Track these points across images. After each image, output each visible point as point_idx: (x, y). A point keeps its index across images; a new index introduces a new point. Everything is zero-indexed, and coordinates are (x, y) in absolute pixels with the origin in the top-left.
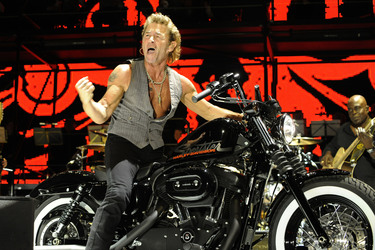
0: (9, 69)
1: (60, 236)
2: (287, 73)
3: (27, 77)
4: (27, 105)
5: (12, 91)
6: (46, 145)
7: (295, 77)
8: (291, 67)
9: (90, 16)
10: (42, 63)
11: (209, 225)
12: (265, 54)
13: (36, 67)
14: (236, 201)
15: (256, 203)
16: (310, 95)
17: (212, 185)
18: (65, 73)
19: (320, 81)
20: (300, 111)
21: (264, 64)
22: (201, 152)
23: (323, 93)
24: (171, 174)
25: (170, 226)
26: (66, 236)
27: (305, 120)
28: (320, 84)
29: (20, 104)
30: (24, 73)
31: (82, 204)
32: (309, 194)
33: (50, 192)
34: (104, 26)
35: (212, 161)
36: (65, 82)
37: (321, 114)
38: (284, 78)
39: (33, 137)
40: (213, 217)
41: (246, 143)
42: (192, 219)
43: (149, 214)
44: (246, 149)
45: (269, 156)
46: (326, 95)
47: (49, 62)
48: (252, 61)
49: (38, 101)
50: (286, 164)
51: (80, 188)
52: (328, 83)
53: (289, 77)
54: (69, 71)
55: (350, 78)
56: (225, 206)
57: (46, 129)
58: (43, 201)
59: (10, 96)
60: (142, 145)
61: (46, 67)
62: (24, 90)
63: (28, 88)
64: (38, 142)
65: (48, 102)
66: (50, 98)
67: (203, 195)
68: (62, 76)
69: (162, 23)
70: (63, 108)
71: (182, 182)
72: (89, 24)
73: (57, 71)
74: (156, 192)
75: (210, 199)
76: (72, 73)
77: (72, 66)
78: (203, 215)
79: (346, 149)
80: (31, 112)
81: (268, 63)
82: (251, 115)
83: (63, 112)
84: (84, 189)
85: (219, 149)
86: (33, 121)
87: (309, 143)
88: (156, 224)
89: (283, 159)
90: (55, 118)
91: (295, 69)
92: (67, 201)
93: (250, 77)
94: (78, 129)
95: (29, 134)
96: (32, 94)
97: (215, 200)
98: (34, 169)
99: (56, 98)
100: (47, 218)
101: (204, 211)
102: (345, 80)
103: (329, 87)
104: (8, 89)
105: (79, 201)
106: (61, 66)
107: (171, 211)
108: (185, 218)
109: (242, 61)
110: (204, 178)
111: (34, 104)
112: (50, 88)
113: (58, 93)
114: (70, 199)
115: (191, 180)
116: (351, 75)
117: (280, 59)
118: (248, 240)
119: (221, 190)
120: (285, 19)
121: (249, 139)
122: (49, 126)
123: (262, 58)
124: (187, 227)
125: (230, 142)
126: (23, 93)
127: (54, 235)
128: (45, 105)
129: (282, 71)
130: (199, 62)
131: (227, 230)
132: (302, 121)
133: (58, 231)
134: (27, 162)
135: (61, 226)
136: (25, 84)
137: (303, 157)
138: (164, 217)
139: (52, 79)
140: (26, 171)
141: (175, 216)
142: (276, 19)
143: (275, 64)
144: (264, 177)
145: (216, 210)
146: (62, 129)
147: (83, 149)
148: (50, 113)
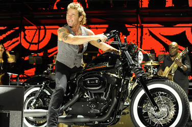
0: (17, 28)
1: (34, 105)
2: (148, 32)
3: (26, 32)
4: (25, 45)
5: (19, 38)
6: (34, 64)
7: (151, 34)
8: (150, 29)
9: (56, 4)
10: (33, 26)
11: (103, 101)
12: (138, 23)
13: (30, 27)
14: (115, 90)
15: (125, 90)
16: (158, 42)
17: (104, 82)
18: (44, 30)
19: (163, 36)
20: (153, 50)
21: (137, 27)
22: (99, 67)
23: (164, 41)
24: (85, 77)
25: (85, 101)
26: (37, 105)
27: (156, 54)
28: (163, 37)
29: (23, 45)
30: (24, 30)
31: (45, 90)
32: (150, 87)
33: (30, 85)
34: (62, 8)
35: (105, 71)
36: (44, 34)
37: (163, 51)
38: (146, 34)
39: (28, 60)
40: (105, 97)
41: (120, 63)
42: (95, 98)
43: (75, 95)
44: (120, 66)
45: (131, 69)
46: (166, 42)
47: (36, 25)
48: (132, 26)
49: (31, 43)
50: (139, 73)
51: (44, 83)
52: (167, 37)
53: (148, 34)
54: (45, 29)
55: (177, 35)
56: (110, 92)
57: (35, 56)
58: (27, 89)
59: (18, 41)
60: (72, 67)
61: (35, 27)
62: (25, 38)
63: (26, 37)
64: (31, 62)
65: (36, 44)
66: (37, 42)
67: (100, 87)
68: (42, 32)
69: (74, 8)
70: (43, 47)
71: (90, 81)
72: (55, 7)
73: (40, 29)
74: (79, 85)
75: (103, 89)
76: (47, 30)
77: (47, 27)
78: (100, 96)
79: (169, 67)
80: (27, 48)
81: (139, 27)
82: (124, 50)
83: (42, 48)
84: (45, 83)
85: (108, 66)
86: (28, 52)
87: (156, 64)
88: (78, 100)
89: (138, 71)
90: (38, 51)
91: (151, 30)
92: (38, 89)
93: (130, 33)
94: (49, 56)
95: (27, 58)
96: (28, 40)
97: (106, 89)
98: (29, 75)
99: (39, 42)
100: (28, 97)
101: (101, 94)
102: (175, 35)
103: (167, 38)
104: (17, 37)
105: (43, 89)
106: (42, 27)
107: (85, 94)
108: (92, 97)
109: (127, 26)
110: (100, 79)
111: (29, 44)
112: (37, 37)
113: (40, 40)
114: (39, 88)
115: (95, 80)
116: (178, 33)
117: (145, 25)
118: (121, 108)
119: (109, 85)
120: (147, 7)
121: (122, 61)
122: (36, 55)
123: (136, 25)
124: (92, 102)
125: (113, 62)
126: (24, 39)
127: (32, 104)
128: (34, 45)
129: (145, 31)
130: (106, 26)
131: (111, 103)
132: (154, 54)
133: (33, 103)
134: (25, 71)
135: (35, 100)
136: (25, 35)
137: (154, 71)
138: (82, 97)
139: (37, 33)
140: (25, 76)
141: (87, 96)
142: (143, 6)
143: (142, 28)
144: (128, 79)
145: (106, 94)
146: (42, 56)
147: (51, 65)
148: (36, 49)
